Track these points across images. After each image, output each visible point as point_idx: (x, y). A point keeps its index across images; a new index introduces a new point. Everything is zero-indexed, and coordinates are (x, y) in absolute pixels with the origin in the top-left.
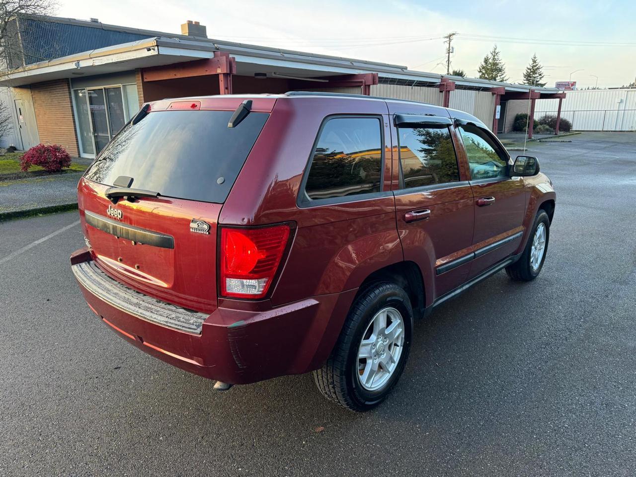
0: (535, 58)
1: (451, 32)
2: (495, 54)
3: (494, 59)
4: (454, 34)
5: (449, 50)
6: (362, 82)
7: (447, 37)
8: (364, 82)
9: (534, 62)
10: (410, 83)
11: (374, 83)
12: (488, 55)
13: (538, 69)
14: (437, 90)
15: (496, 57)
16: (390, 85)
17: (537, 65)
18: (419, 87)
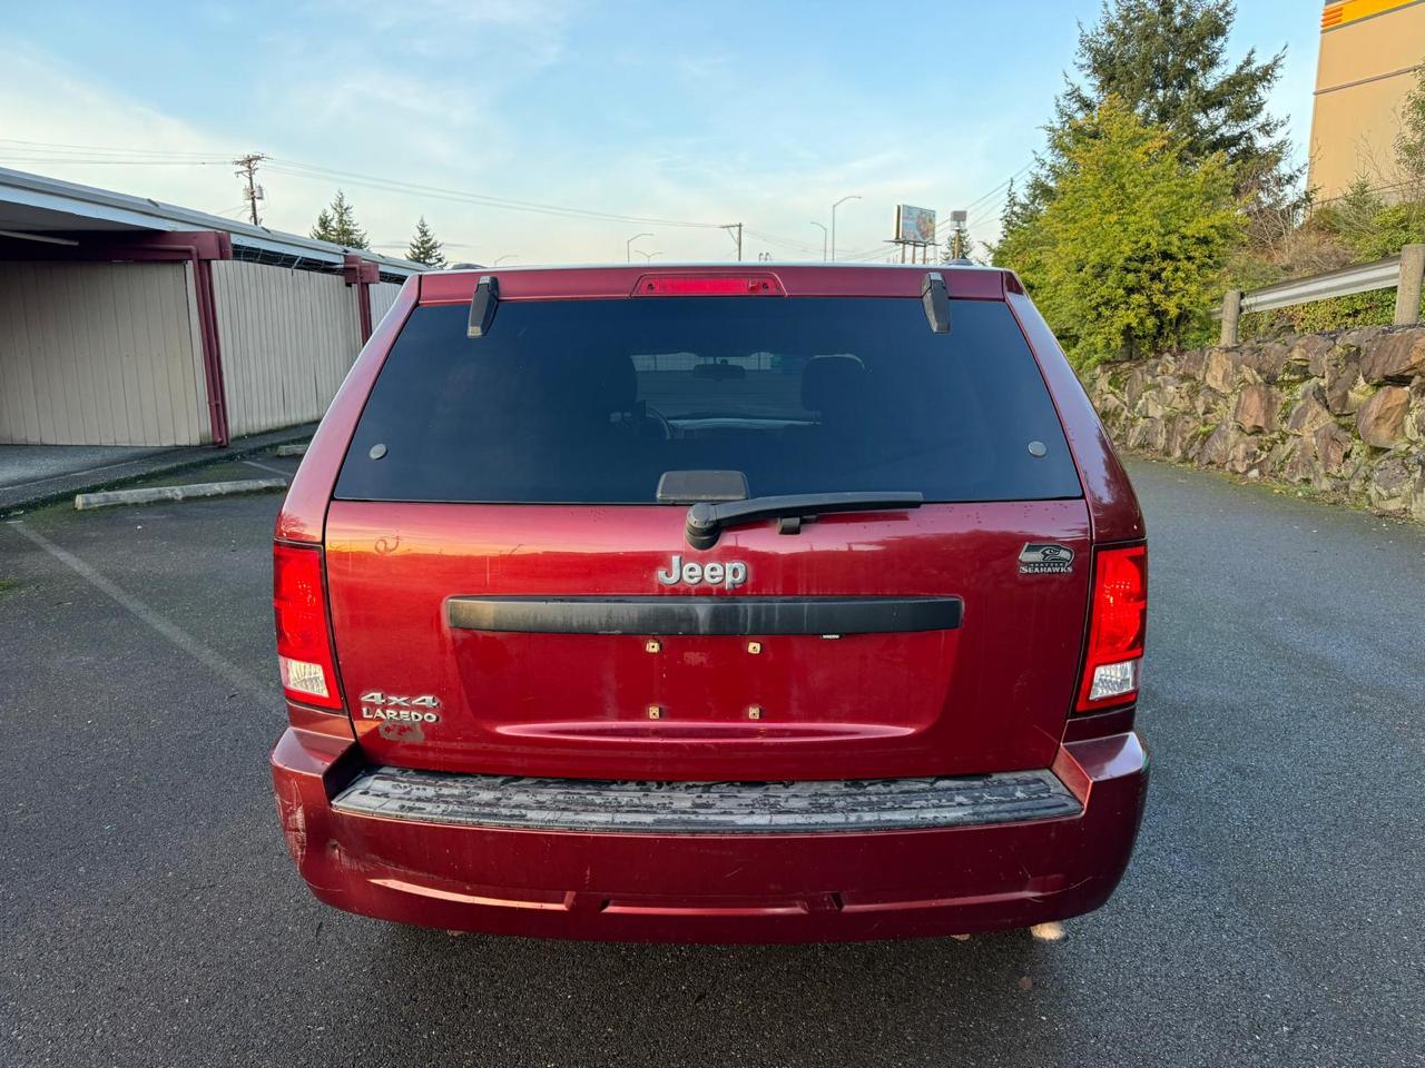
0: (423, 225)
1: (252, 153)
2: (342, 211)
3: (341, 221)
4: (258, 158)
5: (252, 193)
6: (188, 252)
7: (242, 163)
8: (194, 252)
9: (424, 233)
10: (287, 261)
11: (223, 256)
12: (325, 211)
13: (433, 247)
14: (341, 279)
15: (345, 218)
16: (245, 263)
17: (430, 240)
18: (306, 272)
